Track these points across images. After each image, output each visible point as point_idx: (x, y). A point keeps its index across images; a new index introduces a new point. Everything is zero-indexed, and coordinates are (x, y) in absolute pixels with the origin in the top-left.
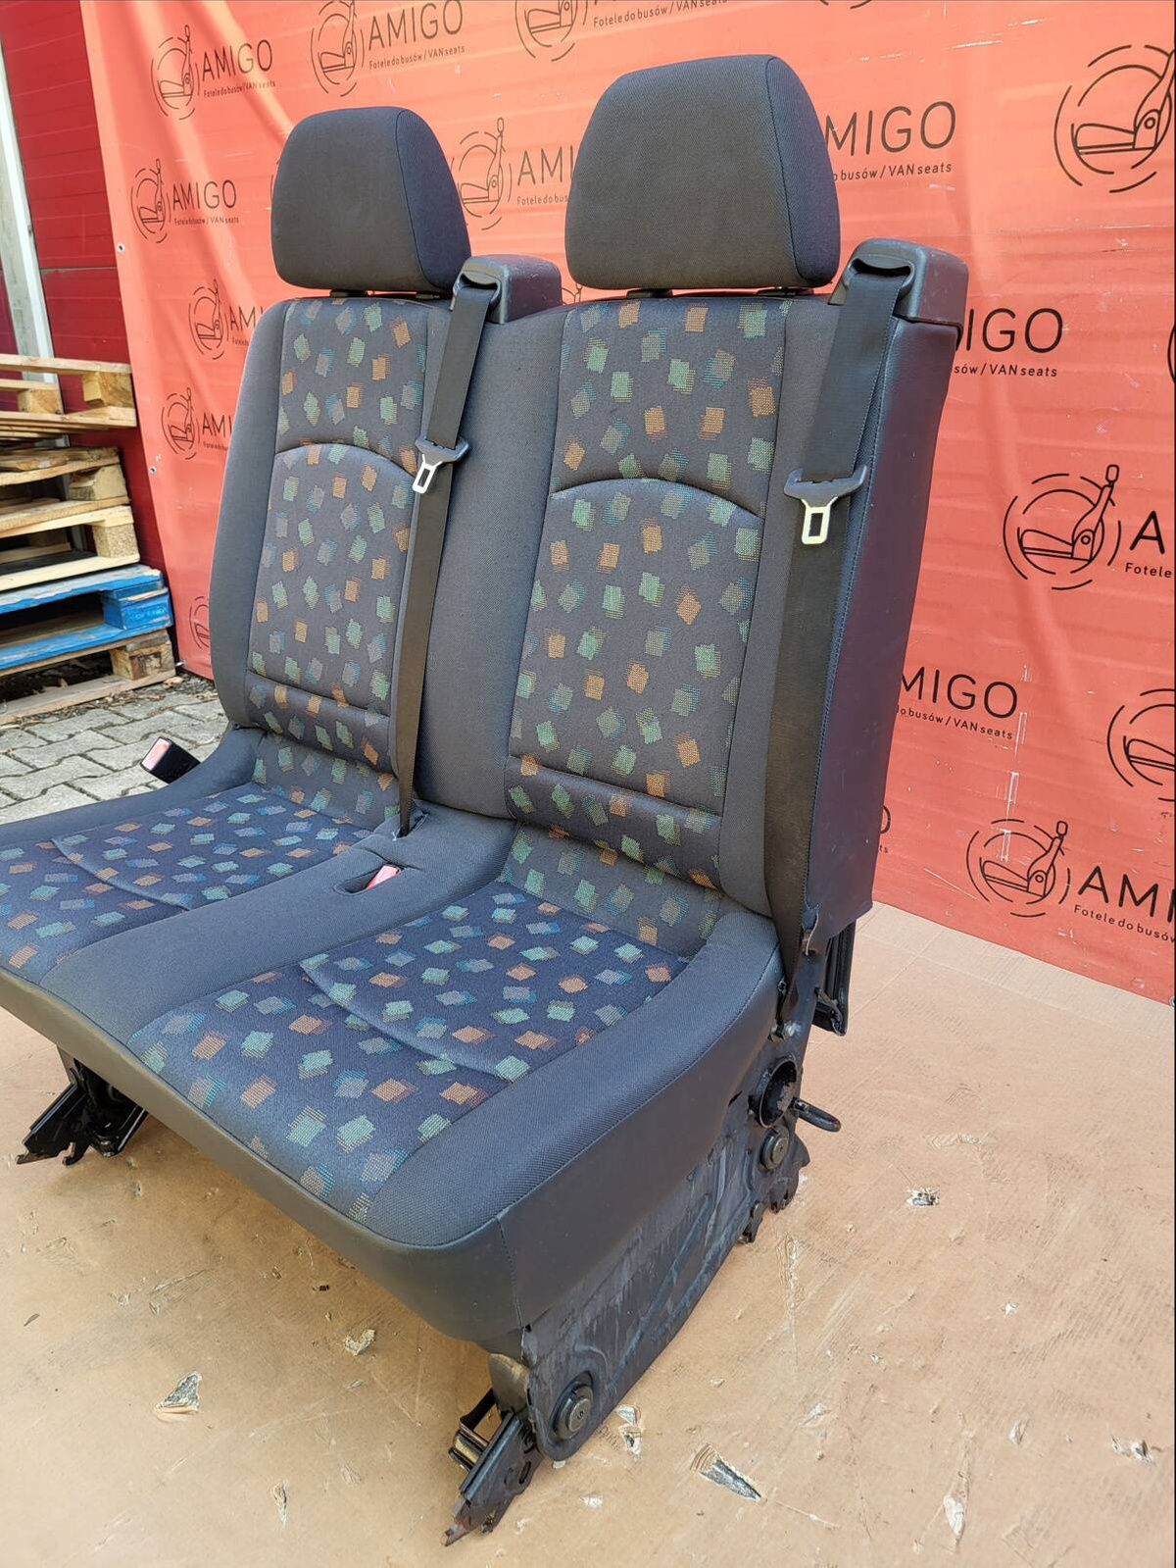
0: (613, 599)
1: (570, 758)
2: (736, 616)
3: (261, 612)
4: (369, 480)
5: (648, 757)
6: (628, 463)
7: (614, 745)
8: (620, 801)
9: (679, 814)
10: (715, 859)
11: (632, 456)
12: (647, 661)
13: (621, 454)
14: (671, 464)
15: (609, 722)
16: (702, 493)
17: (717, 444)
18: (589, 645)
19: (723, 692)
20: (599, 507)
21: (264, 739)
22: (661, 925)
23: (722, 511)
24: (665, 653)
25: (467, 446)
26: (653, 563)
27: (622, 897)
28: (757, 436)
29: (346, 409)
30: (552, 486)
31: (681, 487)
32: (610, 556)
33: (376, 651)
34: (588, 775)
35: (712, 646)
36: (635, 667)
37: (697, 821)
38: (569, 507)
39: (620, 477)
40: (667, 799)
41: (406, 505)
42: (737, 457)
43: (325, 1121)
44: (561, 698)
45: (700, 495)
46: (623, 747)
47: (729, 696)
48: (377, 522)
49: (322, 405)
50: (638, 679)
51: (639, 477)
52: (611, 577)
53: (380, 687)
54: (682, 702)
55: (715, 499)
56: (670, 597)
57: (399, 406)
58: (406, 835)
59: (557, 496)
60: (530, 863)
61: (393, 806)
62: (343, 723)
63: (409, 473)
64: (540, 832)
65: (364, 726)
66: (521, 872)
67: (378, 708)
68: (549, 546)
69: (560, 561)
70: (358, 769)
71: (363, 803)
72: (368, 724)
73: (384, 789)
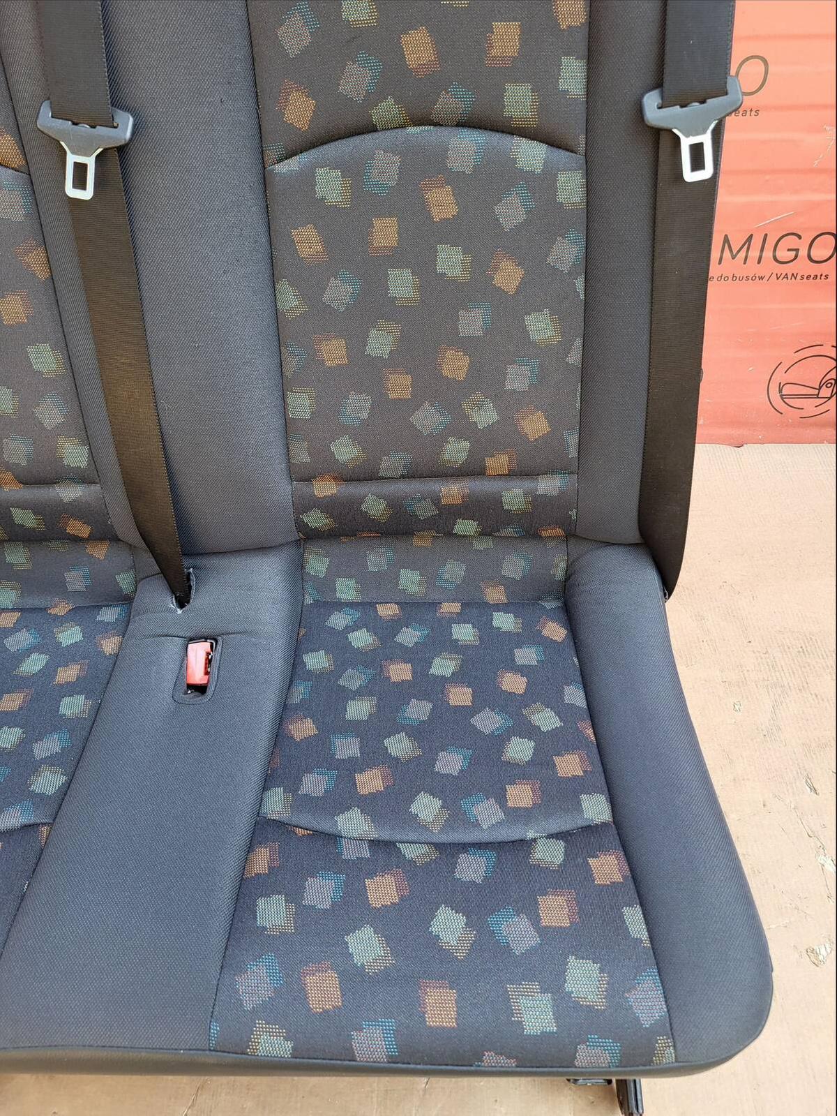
0: (401, 284)
1: (383, 467)
2: (570, 274)
5: (484, 442)
6: (386, 109)
7: (439, 439)
8: (453, 491)
9: (528, 484)
10: (573, 513)
11: (391, 100)
12: (465, 345)
13: (373, 99)
14: (450, 102)
15: (427, 418)
16: (498, 135)
17: (513, 71)
18: (380, 342)
19: (567, 356)
20: (354, 172)
22: (508, 583)
23: (531, 155)
24: (486, 331)
25: (131, 120)
26: (450, 232)
27: (454, 571)
28: (567, 54)
30: (271, 155)
31: (465, 132)
32: (385, 233)
33: (51, 414)
34: (408, 475)
35: (546, 311)
36: (449, 353)
37: (549, 486)
38: (307, 179)
39: (372, 129)
40: (512, 474)
41: (26, 216)
42: (544, 83)
43: (544, 990)
44: (357, 406)
45: (496, 139)
46: (450, 439)
47: (575, 358)
50: (455, 365)
51: (403, 127)
52: (394, 258)
53: (75, 455)
54: (518, 378)
55: (516, 139)
56: (481, 268)
58: (188, 602)
59: (283, 168)
60: (333, 573)
61: (127, 571)
62: (23, 506)
63: (13, 169)
64: (331, 541)
65: (60, 503)
66: (326, 585)
67: (81, 478)
68: (289, 235)
69: (312, 252)
70: (48, 546)
71: (76, 580)
72: (66, 500)
73: (102, 557)
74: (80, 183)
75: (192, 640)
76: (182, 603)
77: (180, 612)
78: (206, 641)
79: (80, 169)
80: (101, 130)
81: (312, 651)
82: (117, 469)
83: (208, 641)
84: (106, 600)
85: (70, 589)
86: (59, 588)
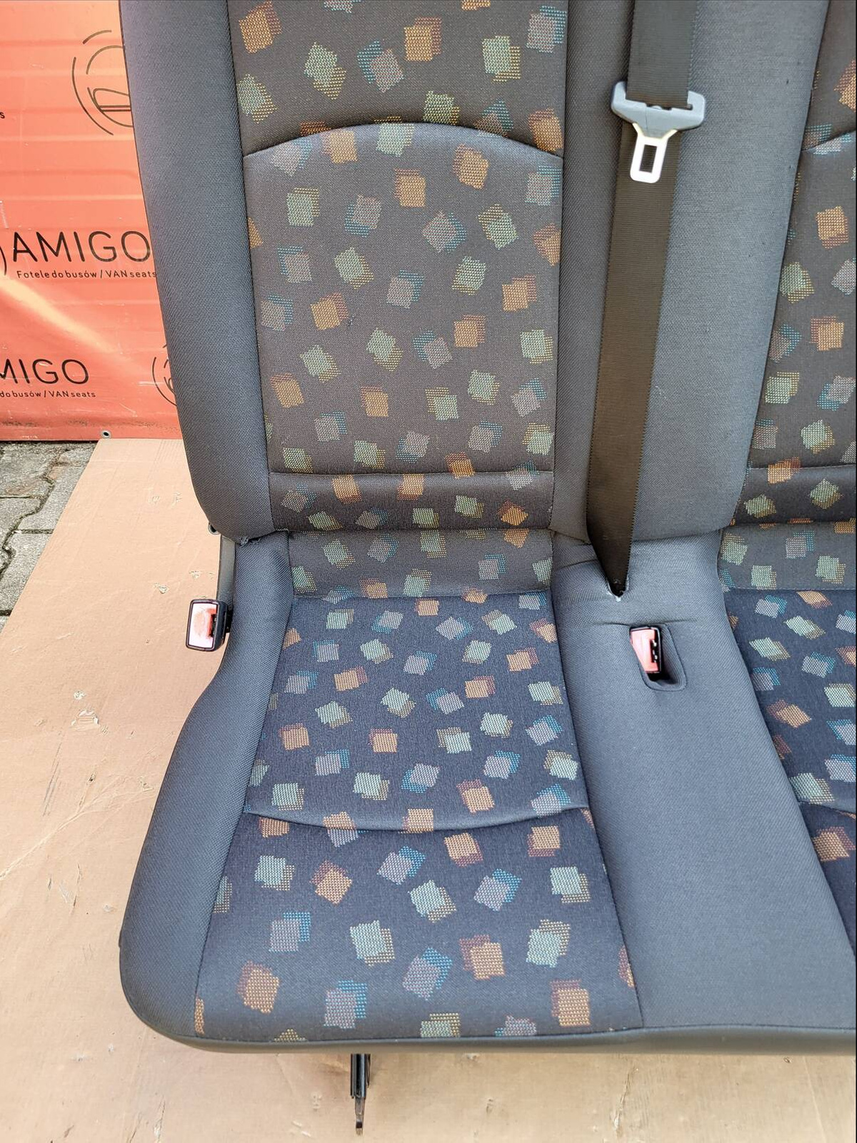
3: (288, 393)
4: (473, 172)
21: (290, 541)
25: (704, 102)
29: (404, 64)
30: (815, 137)
33: (528, 400)
38: (847, 160)
41: (552, 199)
44: (839, 392)
48: (502, 232)
49: (347, 62)
53: (539, 442)
57: (523, 49)
58: (624, 589)
59: (822, 150)
60: (749, 561)
61: (545, 559)
62: (468, 494)
63: (549, 152)
64: (750, 528)
65: (511, 491)
66: (742, 573)
67: (539, 465)
68: (814, 218)
69: (833, 234)
70: (464, 534)
71: (489, 569)
72: (515, 488)
73: (520, 546)
74: (647, 165)
75: (632, 628)
76: (618, 590)
77: (618, 599)
78: (650, 629)
79: (650, 151)
80: (675, 111)
81: (758, 638)
82: (586, 455)
83: (652, 628)
84: (519, 589)
85: (482, 576)
86: (471, 577)
